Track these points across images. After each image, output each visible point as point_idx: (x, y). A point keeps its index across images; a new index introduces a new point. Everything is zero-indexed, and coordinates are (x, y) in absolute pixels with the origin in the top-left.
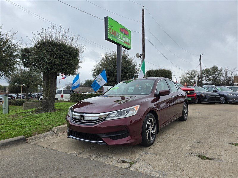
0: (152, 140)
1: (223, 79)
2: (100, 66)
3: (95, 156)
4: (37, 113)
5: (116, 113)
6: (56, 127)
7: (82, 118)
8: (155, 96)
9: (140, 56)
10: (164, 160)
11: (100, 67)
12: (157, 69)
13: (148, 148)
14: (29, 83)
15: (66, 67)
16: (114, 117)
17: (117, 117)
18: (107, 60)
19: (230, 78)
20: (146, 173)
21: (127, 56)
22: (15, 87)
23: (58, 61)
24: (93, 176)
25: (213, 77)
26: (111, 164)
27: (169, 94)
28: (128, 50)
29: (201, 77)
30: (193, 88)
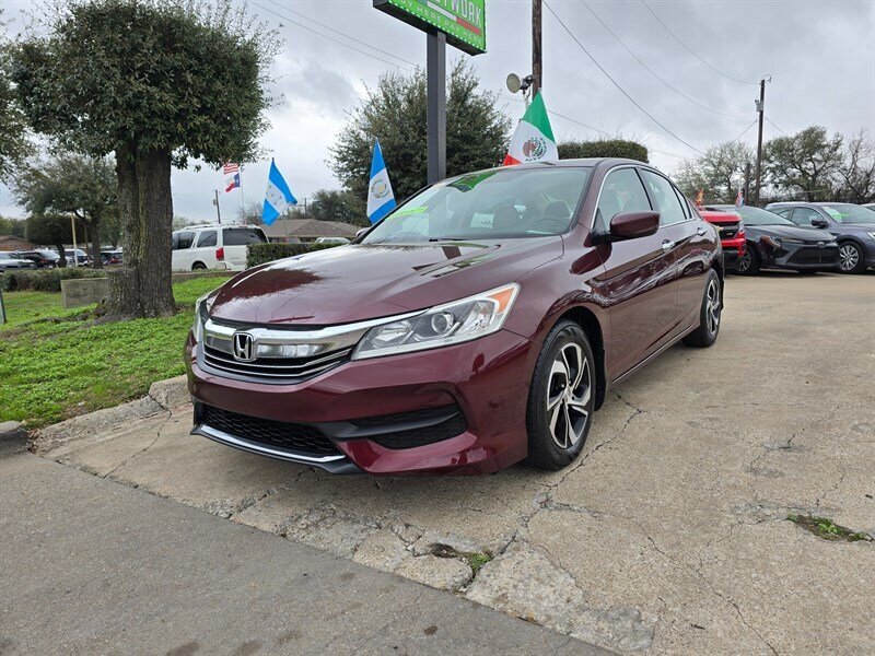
0: (575, 439)
1: (842, 178)
2: (362, 132)
3: (314, 518)
4: (103, 322)
5: (405, 322)
6: (166, 382)
7: (243, 347)
8: (593, 239)
9: (524, 88)
10: (632, 546)
11: (363, 135)
12: (591, 140)
13: (556, 478)
14: (97, 206)
15: (205, 125)
16: (395, 342)
17: (406, 343)
18: (389, 106)
19: (868, 175)
20: (549, 618)
21: (469, 89)
22: (46, 221)
23: (167, 100)
24: (281, 641)
25: (804, 172)
26: (378, 564)
27: (652, 232)
28: (473, 54)
29: (754, 174)
30: (730, 212)
